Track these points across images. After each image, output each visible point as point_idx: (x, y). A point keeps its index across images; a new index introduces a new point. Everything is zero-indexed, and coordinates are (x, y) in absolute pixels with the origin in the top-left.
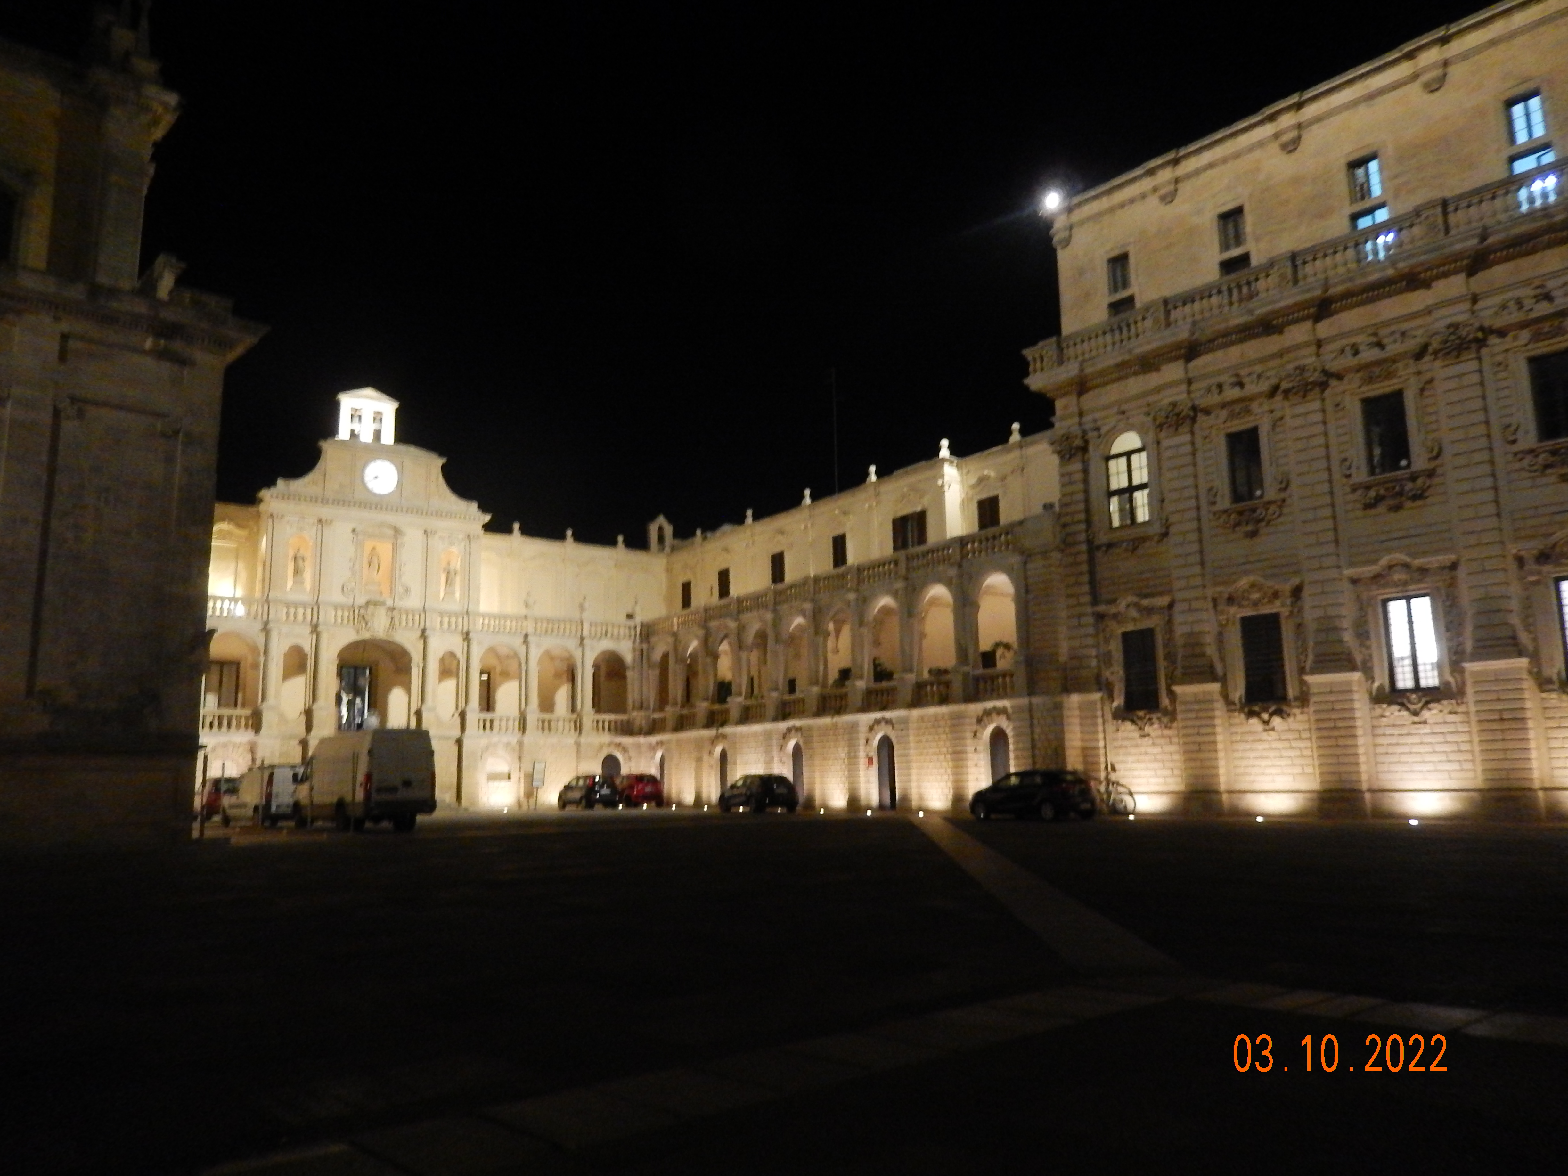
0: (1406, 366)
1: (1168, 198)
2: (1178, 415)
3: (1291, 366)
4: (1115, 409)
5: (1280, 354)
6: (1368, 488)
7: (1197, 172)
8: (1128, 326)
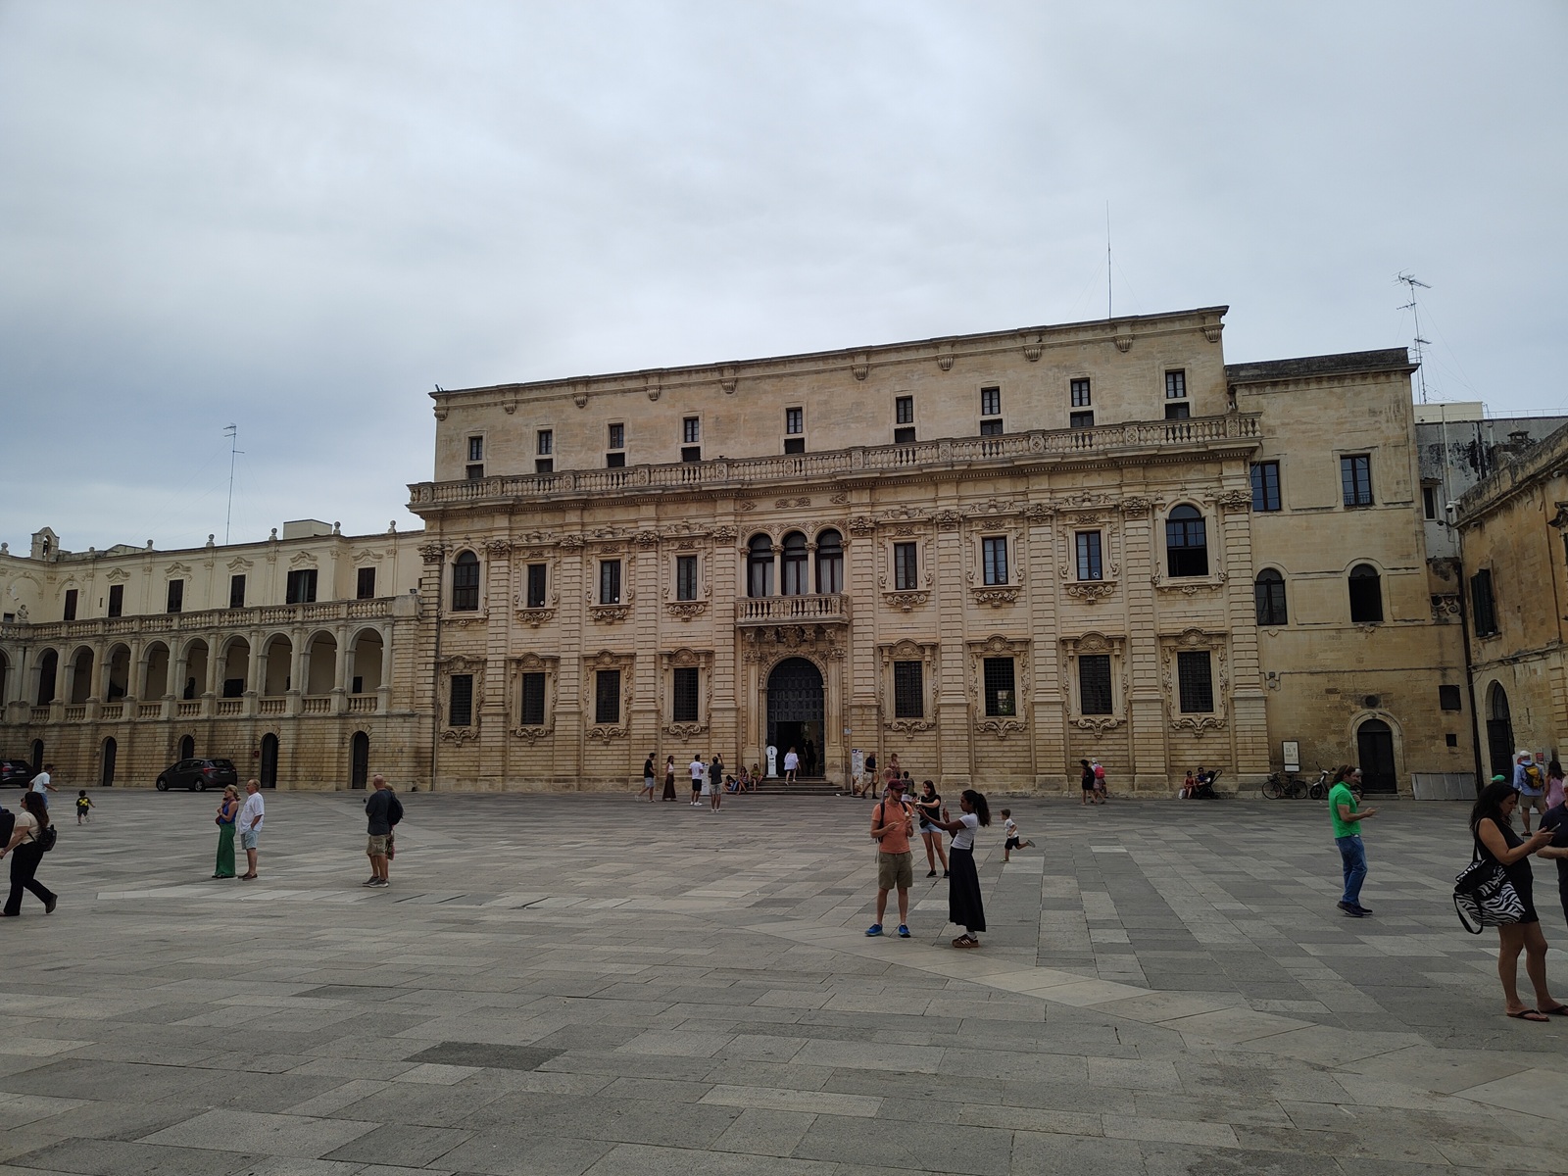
0: (624, 548)
1: (510, 411)
2: (501, 548)
3: (567, 534)
4: (463, 536)
5: (561, 526)
6: (598, 610)
7: (529, 401)
8: (478, 486)
